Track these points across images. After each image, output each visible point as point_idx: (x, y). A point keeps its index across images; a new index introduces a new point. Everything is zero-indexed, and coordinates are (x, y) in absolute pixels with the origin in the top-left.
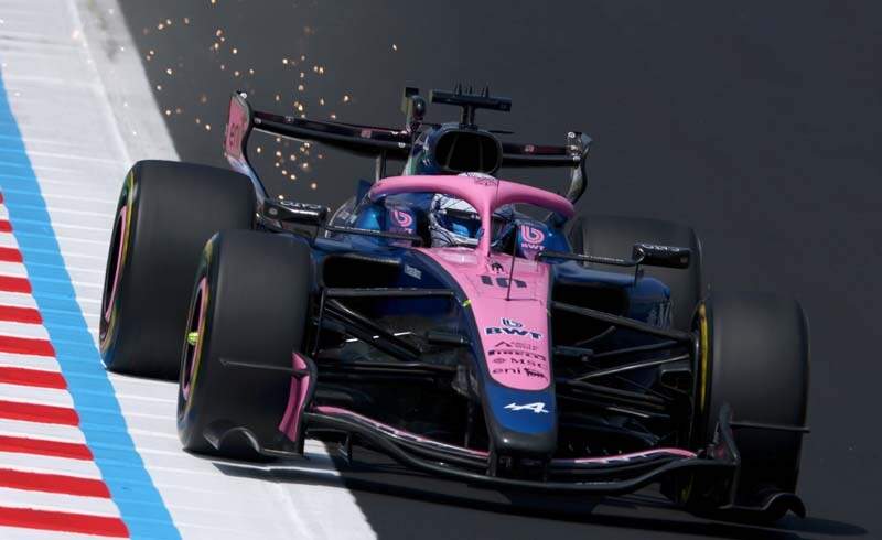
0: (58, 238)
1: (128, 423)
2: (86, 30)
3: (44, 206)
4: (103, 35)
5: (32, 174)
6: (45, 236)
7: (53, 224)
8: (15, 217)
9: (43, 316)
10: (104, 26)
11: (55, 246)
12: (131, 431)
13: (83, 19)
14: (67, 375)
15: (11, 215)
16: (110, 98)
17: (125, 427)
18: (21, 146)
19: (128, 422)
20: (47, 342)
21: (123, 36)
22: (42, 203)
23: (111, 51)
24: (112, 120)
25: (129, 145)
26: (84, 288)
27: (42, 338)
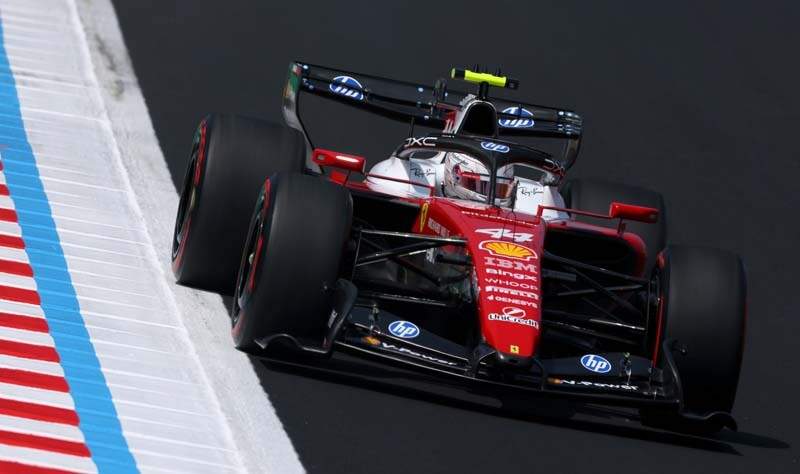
0: (66, 256)
1: (123, 427)
2: (97, 71)
3: (55, 227)
4: (112, 76)
5: (44, 197)
6: (54, 254)
7: (61, 243)
8: (28, 235)
9: (50, 325)
10: (113, 68)
11: (64, 264)
12: (125, 433)
13: (94, 60)
14: (70, 380)
15: (24, 233)
16: (116, 133)
17: (120, 429)
18: (35, 171)
19: (124, 425)
20: (52, 349)
21: (129, 77)
22: (52, 224)
23: (120, 90)
24: (116, 152)
25: (131, 176)
26: (87, 302)
27: (48, 345)
